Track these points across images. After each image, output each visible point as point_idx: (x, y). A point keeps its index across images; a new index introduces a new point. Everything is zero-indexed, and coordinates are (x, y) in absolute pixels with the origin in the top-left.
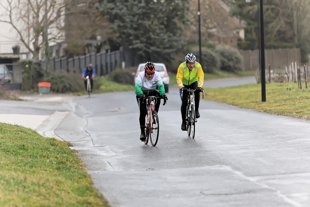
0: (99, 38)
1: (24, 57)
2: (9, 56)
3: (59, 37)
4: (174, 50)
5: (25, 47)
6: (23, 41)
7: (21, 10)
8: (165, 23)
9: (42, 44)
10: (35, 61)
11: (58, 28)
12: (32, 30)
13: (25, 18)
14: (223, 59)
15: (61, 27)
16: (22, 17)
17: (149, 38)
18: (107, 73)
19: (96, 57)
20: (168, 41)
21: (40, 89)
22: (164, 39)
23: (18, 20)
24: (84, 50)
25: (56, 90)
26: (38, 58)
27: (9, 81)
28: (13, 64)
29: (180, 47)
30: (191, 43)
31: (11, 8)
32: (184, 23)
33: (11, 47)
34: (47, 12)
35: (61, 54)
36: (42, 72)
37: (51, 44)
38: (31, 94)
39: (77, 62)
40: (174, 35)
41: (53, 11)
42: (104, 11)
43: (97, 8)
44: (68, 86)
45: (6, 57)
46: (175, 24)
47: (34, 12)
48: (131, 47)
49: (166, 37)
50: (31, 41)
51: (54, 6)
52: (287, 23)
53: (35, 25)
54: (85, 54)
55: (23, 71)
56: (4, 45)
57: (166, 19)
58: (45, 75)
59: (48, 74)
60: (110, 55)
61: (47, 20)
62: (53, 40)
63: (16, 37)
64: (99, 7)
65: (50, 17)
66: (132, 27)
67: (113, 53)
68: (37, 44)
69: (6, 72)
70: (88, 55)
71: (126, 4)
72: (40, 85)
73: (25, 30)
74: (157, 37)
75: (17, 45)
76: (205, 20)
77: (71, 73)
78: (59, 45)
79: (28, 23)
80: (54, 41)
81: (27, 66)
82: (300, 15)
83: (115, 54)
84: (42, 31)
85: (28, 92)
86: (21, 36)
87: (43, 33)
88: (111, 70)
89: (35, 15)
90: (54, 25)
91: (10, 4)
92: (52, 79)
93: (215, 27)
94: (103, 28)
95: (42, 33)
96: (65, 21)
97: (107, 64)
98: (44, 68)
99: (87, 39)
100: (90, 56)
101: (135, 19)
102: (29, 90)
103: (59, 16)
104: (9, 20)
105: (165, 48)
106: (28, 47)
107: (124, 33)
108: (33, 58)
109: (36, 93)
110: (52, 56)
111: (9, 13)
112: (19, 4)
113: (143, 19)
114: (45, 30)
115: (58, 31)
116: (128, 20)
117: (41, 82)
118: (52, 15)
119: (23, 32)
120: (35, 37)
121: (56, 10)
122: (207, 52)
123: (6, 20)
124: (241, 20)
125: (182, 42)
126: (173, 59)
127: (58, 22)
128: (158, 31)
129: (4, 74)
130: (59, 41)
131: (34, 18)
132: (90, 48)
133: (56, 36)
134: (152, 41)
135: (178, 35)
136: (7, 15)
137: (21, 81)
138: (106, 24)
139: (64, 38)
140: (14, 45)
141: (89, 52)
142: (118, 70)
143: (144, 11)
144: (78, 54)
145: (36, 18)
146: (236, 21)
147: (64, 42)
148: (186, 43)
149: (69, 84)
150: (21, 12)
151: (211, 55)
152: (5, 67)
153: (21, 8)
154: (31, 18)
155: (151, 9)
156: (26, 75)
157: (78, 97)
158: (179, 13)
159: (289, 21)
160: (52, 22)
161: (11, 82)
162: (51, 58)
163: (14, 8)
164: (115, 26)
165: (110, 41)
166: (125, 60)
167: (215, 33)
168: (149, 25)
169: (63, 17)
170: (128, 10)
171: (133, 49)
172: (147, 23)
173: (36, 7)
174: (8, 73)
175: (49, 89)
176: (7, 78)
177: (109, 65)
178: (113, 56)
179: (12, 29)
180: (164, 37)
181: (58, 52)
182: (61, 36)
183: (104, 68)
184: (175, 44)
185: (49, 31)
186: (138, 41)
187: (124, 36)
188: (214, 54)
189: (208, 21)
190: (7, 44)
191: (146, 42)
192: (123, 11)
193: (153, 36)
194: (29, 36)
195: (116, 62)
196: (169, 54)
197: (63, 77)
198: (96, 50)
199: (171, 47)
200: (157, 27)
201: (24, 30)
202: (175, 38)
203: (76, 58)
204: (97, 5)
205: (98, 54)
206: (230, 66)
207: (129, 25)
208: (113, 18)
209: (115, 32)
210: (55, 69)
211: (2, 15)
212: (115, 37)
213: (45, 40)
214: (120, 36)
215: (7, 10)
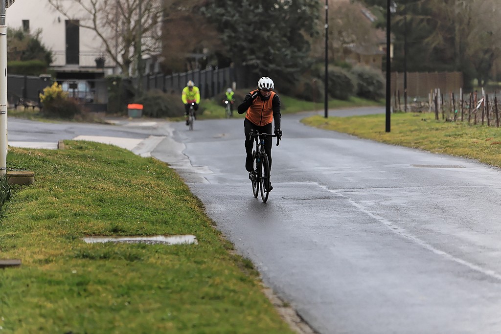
0: (205, 51)
1: (110, 72)
2: (90, 70)
3: (155, 48)
4: (298, 69)
5: (111, 60)
6: (109, 52)
7: (108, 13)
8: (288, 34)
9: (132, 57)
10: (124, 77)
11: (153, 37)
12: (120, 39)
13: (112, 24)
14: (361, 82)
15: (157, 35)
16: (108, 23)
17: (268, 53)
18: (213, 95)
19: (200, 74)
20: (292, 57)
21: (129, 112)
22: (287, 55)
23: (104, 26)
24: (186, 65)
25: (149, 113)
26: (128, 74)
27: (92, 101)
28: (96, 80)
29: (307, 65)
30: (319, 61)
31: (95, 10)
32: (312, 35)
33: (94, 59)
35: (156, 70)
36: (133, 91)
37: (145, 57)
38: (118, 118)
40: (300, 50)
41: (148, 16)
42: (211, 17)
43: (203, 13)
44: (164, 109)
45: (88, 71)
46: (301, 36)
47: (125, 16)
48: (244, 64)
49: (288, 52)
50: (120, 52)
51: (149, 10)
52: (446, 39)
53: (125, 33)
54: (186, 71)
55: (109, 88)
56: (85, 56)
57: (289, 29)
58: (136, 95)
59: (140, 94)
60: (218, 73)
61: (141, 26)
62: (147, 52)
63: (101, 47)
64: (205, 12)
65: (144, 23)
66: (246, 39)
67: (221, 70)
68: (128, 57)
69: (88, 90)
70: (190, 72)
71: (240, 9)
72: (130, 106)
73: (112, 39)
74: (277, 52)
75: (102, 57)
76: (340, 33)
77: (169, 94)
78: (154, 58)
79: (116, 30)
80: (148, 54)
81: (114, 83)
82: (463, 29)
83: (224, 72)
84: (134, 40)
85: (115, 115)
86: (107, 46)
87: (135, 43)
88: (219, 92)
89: (125, 20)
90: (148, 33)
91: (94, 5)
92: (145, 99)
93: (353, 41)
94: (209, 38)
95: (133, 43)
96: (163, 29)
97: (213, 83)
98: (136, 87)
99: (189, 51)
100: (193, 74)
101: (251, 29)
102: (116, 112)
103: (155, 22)
104: (93, 26)
105: (287, 66)
106: (115, 59)
107: (235, 46)
108: (121, 73)
109: (124, 117)
110: (144, 72)
111: (92, 17)
112: (106, 7)
113: (260, 29)
114: (137, 40)
115: (154, 41)
116: (241, 29)
117: (132, 103)
118: (146, 21)
119: (110, 40)
120: (124, 47)
121: (151, 15)
122: (341, 73)
123: (88, 25)
125: (309, 59)
126: (297, 80)
127: (154, 29)
128: (279, 45)
129: (86, 92)
130: (153, 53)
131: (123, 23)
132: (193, 63)
133: (151, 47)
134: (271, 58)
135: (304, 50)
136: (89, 19)
137: (107, 101)
138: (213, 33)
139: (161, 50)
140: (97, 56)
141: (192, 68)
143: (262, 18)
144: (177, 71)
145: (126, 25)
147: (160, 55)
148: (314, 61)
149: (166, 107)
150: (107, 16)
151: (346, 77)
152: (87, 83)
153: (108, 11)
154: (120, 23)
155: (271, 16)
156: (113, 94)
157: (175, 123)
158: (306, 23)
159: (449, 36)
160: (146, 30)
161: (94, 102)
162: (144, 74)
163: (99, 10)
164: (225, 37)
165: (218, 55)
166: (236, 81)
167: (353, 49)
168: (268, 37)
169: (160, 24)
170: (240, 16)
171: (247, 66)
172: (266, 34)
173: (127, 11)
174: (90, 91)
175: (141, 112)
176: (89, 97)
177: (216, 86)
178: (221, 74)
179: (95, 37)
180: (286, 53)
181: (152, 67)
182: (158, 48)
183: (210, 89)
184: (301, 62)
185: (143, 40)
186: (253, 57)
187: (235, 50)
188: (349, 75)
189: (344, 34)
190: (89, 55)
191: (264, 58)
192: (235, 18)
193: (272, 51)
194: (117, 46)
195: (225, 82)
196: (292, 74)
197: (159, 98)
198: (200, 66)
199: (295, 65)
200: (277, 40)
201: (110, 38)
202: (301, 54)
203: (175, 75)
204: (203, 9)
205: (203, 71)
206: (369, 92)
207: (242, 37)
208: (223, 26)
209: (224, 44)
210: (148, 88)
211: (84, 19)
212: (225, 50)
213: (138, 52)
214: (231, 50)
215: (91, 12)
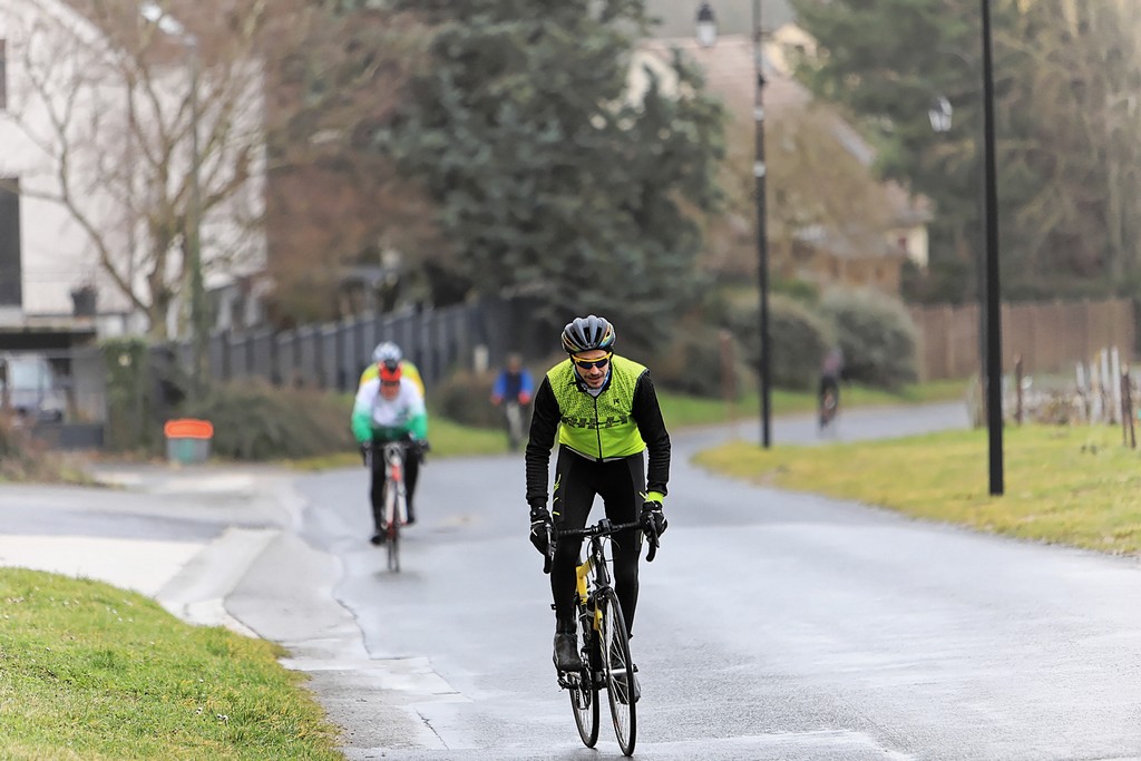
0: (390, 258)
1: (112, 329)
2: (56, 325)
3: (244, 255)
4: (667, 305)
5: (116, 292)
6: (108, 266)
7: (102, 154)
8: (636, 203)
9: (180, 278)
10: (152, 341)
11: (238, 220)
12: (142, 228)
13: (117, 185)
14: (851, 339)
15: (251, 215)
16: (105, 179)
17: (576, 261)
19: (379, 327)
20: (647, 271)
21: (172, 448)
23: (91, 190)
24: (337, 302)
25: (230, 449)
26: (165, 333)
27: (59, 416)
28: (75, 353)
29: (691, 294)
30: (730, 277)
31: (65, 144)
32: (704, 205)
33: (67, 291)
34: (197, 160)
35: (251, 317)
36: (180, 384)
37: (214, 279)
38: (135, 466)
39: (308, 350)
41: (221, 159)
42: (407, 159)
43: (384, 149)
44: (275, 434)
45: (48, 329)
46: (671, 208)
47: (151, 160)
49: (635, 255)
50: (140, 268)
51: (222, 139)
52: (1082, 206)
53: (155, 211)
54: (337, 317)
55: (110, 377)
56: (38, 285)
57: (637, 189)
58: (190, 394)
59: (202, 391)
60: (433, 325)
61: (197, 192)
62: (220, 265)
63: (85, 255)
64: (391, 145)
65: (210, 178)
66: (512, 220)
67: (442, 315)
68: (162, 280)
69: (46, 383)
70: (349, 322)
72: (173, 429)
73: (118, 227)
74: (604, 257)
75: (87, 284)
76: (781, 196)
77: (288, 389)
78: (244, 284)
79: (129, 205)
80: (225, 270)
81: (125, 361)
82: (1131, 175)
83: (450, 320)
84: (179, 229)
85: (128, 456)
86: (103, 250)
87: (185, 240)
89: (153, 173)
90: (224, 209)
91: (61, 129)
92: (220, 407)
93: (818, 220)
94: (406, 221)
95: (178, 239)
96: (267, 194)
98: (189, 369)
99: (346, 261)
100: (359, 327)
102: (132, 448)
103: (241, 176)
104: (56, 190)
105: (633, 297)
106: (127, 289)
107: (482, 242)
108: (147, 330)
109: (155, 461)
110: (215, 325)
111: (56, 164)
112: (94, 134)
113: (553, 190)
114: (189, 229)
115: (239, 232)
116: (495, 190)
117: (177, 420)
118: (214, 173)
119: (112, 234)
120: (152, 251)
121: (231, 155)
122: (789, 313)
123: (44, 190)
124: (914, 193)
125: (698, 275)
126: (665, 339)
127: (238, 198)
128: (608, 235)
129: (40, 390)
130: (242, 270)
131: (149, 182)
132: (357, 296)
133: (231, 251)
134: (585, 273)
135: (682, 247)
136: (48, 171)
137: (103, 416)
138: (416, 207)
139: (261, 258)
140: (75, 281)
141: (354, 310)
142: (459, 378)
143: (559, 159)
144: (313, 319)
145: (156, 185)
146: (896, 196)
147: (261, 275)
148: (712, 279)
150: (100, 163)
151: (803, 325)
152: (45, 364)
153: (103, 147)
154: (139, 183)
155: (581, 151)
156: (120, 393)
157: (311, 477)
158: (688, 169)
159: (1092, 199)
160: (216, 199)
161: (67, 420)
162: (214, 333)
163: (76, 146)
164: (450, 214)
165: (433, 270)
166: (485, 344)
167: (820, 244)
168: (576, 212)
169: (256, 181)
170: (495, 155)
171: (517, 301)
172: (568, 204)
173: (159, 143)
174: (56, 387)
175: (206, 447)
176: (50, 405)
178: (442, 329)
179: (68, 223)
180: (629, 259)
181: (238, 309)
182: (253, 250)
184: (673, 283)
185: (206, 231)
186: (534, 272)
187: (482, 253)
188: (814, 321)
189: (794, 197)
190: (49, 280)
191: (566, 276)
192: (479, 159)
193: (589, 252)
194: (132, 249)
196: (646, 320)
197: (258, 401)
198: (378, 303)
199: (656, 294)
200: (604, 220)
201: (112, 227)
202: (671, 260)
203: (305, 331)
204: (384, 136)
205: (389, 320)
206: (872, 365)
207: (501, 213)
208: (445, 185)
209: (448, 236)
210: (226, 372)
211: (33, 172)
212: (452, 256)
213: (192, 264)
214: (469, 254)
215: (50, 150)
